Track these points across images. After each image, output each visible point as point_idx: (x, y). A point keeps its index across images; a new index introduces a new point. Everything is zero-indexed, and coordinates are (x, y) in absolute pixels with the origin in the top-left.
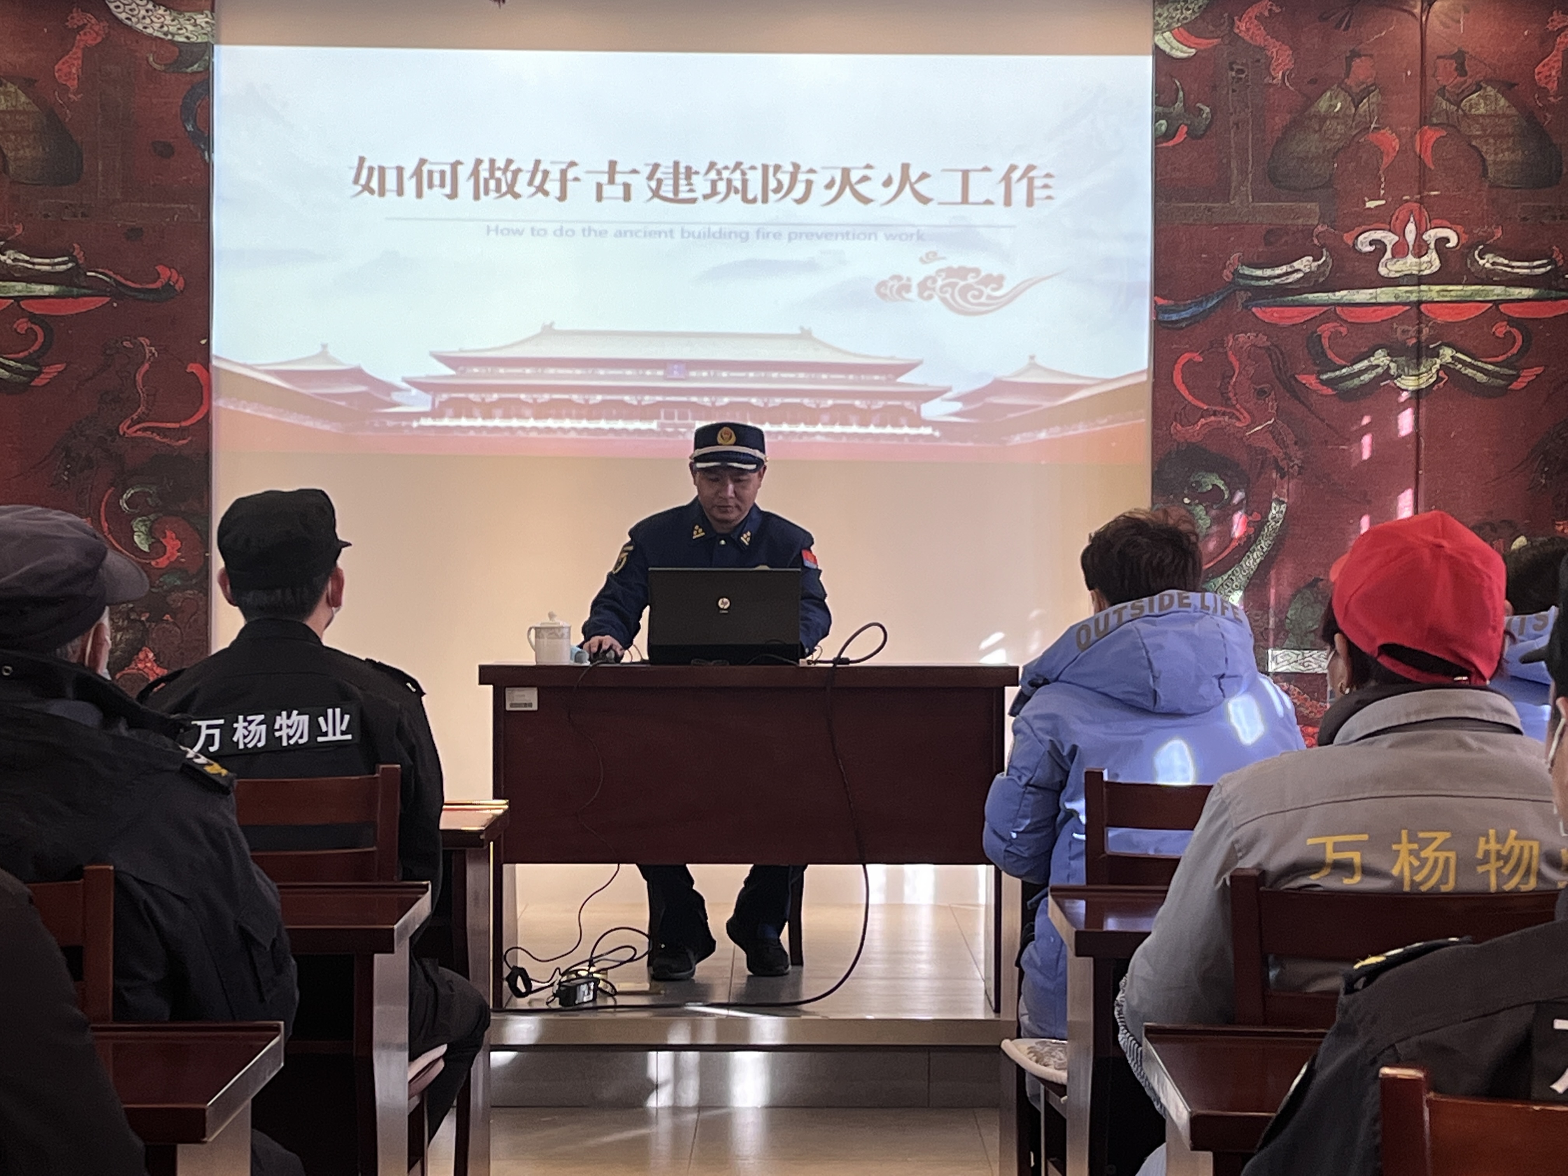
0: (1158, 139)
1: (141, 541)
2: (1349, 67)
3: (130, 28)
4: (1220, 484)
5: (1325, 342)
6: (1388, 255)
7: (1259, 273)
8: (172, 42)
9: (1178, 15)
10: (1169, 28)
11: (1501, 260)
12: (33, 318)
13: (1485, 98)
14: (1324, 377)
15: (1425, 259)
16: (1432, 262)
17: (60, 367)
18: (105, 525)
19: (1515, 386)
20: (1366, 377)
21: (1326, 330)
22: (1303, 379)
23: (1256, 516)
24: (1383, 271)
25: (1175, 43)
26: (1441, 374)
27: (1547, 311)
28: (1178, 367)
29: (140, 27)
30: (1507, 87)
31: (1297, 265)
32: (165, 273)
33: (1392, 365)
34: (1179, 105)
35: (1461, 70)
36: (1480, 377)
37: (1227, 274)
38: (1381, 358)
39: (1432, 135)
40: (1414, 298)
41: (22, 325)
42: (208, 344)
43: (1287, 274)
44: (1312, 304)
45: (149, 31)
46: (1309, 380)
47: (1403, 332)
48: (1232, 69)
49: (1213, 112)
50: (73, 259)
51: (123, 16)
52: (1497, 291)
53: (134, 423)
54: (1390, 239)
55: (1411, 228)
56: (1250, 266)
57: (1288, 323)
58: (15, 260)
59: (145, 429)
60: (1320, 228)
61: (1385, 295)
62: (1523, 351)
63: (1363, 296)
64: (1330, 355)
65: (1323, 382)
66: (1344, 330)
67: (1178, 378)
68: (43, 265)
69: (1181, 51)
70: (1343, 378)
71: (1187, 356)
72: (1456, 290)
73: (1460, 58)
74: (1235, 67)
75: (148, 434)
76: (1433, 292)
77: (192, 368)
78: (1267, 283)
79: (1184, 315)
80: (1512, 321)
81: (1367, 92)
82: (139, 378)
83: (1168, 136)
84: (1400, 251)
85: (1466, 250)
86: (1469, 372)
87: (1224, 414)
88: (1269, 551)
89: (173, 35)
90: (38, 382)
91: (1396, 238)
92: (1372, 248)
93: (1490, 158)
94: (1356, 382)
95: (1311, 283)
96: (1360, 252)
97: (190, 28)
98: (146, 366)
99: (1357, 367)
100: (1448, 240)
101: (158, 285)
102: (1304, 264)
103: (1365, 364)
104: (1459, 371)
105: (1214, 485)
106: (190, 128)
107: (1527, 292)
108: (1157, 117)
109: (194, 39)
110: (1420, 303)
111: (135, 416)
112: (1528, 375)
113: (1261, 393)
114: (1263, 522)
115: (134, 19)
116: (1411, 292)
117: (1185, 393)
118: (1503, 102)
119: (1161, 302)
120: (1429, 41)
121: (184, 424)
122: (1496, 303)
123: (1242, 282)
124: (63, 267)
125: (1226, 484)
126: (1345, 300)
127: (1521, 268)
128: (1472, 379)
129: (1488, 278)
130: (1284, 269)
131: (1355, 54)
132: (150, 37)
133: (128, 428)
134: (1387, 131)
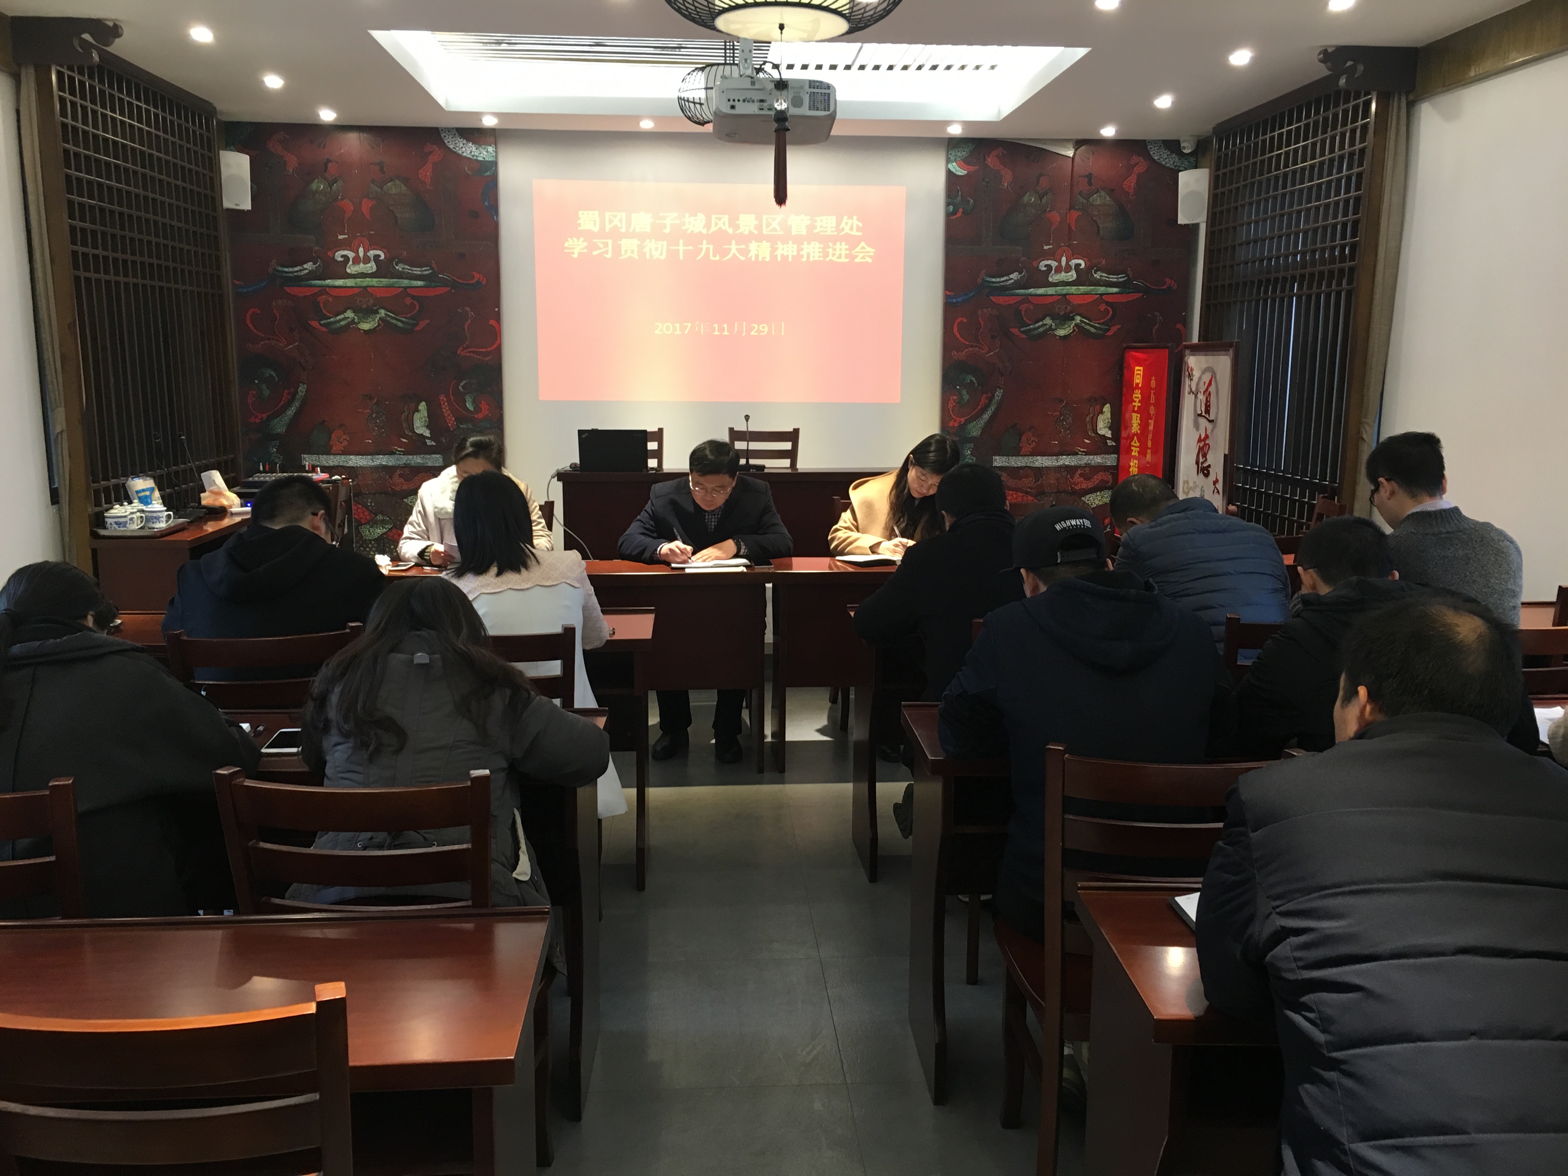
0: (948, 215)
1: (470, 406)
2: (1038, 181)
3: (455, 153)
4: (974, 379)
5: (1023, 313)
6: (1053, 272)
7: (994, 280)
8: (477, 160)
9: (959, 154)
10: (955, 161)
11: (1104, 275)
12: (413, 297)
13: (1100, 196)
14: (1022, 329)
15: (1070, 274)
16: (1072, 275)
17: (428, 321)
18: (452, 398)
19: (1110, 333)
20: (1041, 330)
21: (1023, 307)
22: (1013, 330)
23: (990, 395)
24: (1050, 279)
25: (958, 168)
26: (1075, 328)
27: (1124, 299)
28: (956, 325)
29: (460, 152)
30: (1111, 192)
31: (1011, 276)
32: (477, 276)
33: (1053, 324)
34: (959, 198)
35: (1090, 184)
36: (1093, 330)
37: (979, 281)
38: (1048, 321)
39: (1075, 214)
40: (1064, 292)
41: (408, 301)
42: (499, 310)
43: (1007, 280)
44: (1018, 295)
45: (465, 154)
46: (1015, 331)
47: (1059, 308)
48: (984, 181)
49: (975, 201)
50: (432, 268)
51: (451, 147)
52: (1102, 290)
53: (464, 349)
54: (1054, 264)
55: (1064, 259)
56: (990, 277)
57: (1007, 303)
58: (403, 268)
59: (470, 352)
60: (1023, 259)
61: (1051, 291)
62: (1112, 318)
63: (1041, 291)
64: (1025, 319)
65: (1022, 332)
66: (1032, 307)
67: (955, 330)
68: (417, 271)
69: (960, 172)
70: (1030, 330)
71: (960, 319)
72: (1083, 289)
73: (1089, 176)
74: (986, 180)
75: (472, 354)
76: (1073, 289)
77: (492, 322)
78: (997, 285)
79: (959, 300)
80: (1107, 303)
81: (1045, 194)
82: (466, 327)
83: (954, 213)
84: (1059, 270)
85: (1089, 268)
86: (1087, 327)
87: (976, 347)
88: (995, 411)
89: (477, 157)
90: (417, 329)
91: (1057, 264)
92: (1046, 269)
93: (1101, 226)
94: (1036, 332)
95: (1018, 285)
96: (1040, 270)
97: (485, 153)
98: (469, 322)
99: (1037, 325)
100: (1080, 265)
101: (474, 281)
102: (1015, 276)
103: (1041, 323)
104: (1083, 327)
105: (971, 380)
106: (486, 204)
107: (1115, 290)
108: (948, 204)
109: (487, 159)
110: (1066, 294)
111: (465, 346)
112: (1114, 329)
113: (993, 337)
114: (993, 396)
115: (457, 149)
116: (1063, 290)
117: (958, 336)
118: (1108, 198)
119: (948, 293)
120: (1075, 169)
121: (488, 350)
122: (1101, 295)
123: (986, 284)
124: (427, 272)
125: (976, 379)
126: (1033, 293)
127: (1113, 278)
128: (1088, 331)
129: (1098, 283)
130: (1005, 278)
131: (1041, 175)
132: (466, 157)
133: (462, 351)
134: (1054, 212)
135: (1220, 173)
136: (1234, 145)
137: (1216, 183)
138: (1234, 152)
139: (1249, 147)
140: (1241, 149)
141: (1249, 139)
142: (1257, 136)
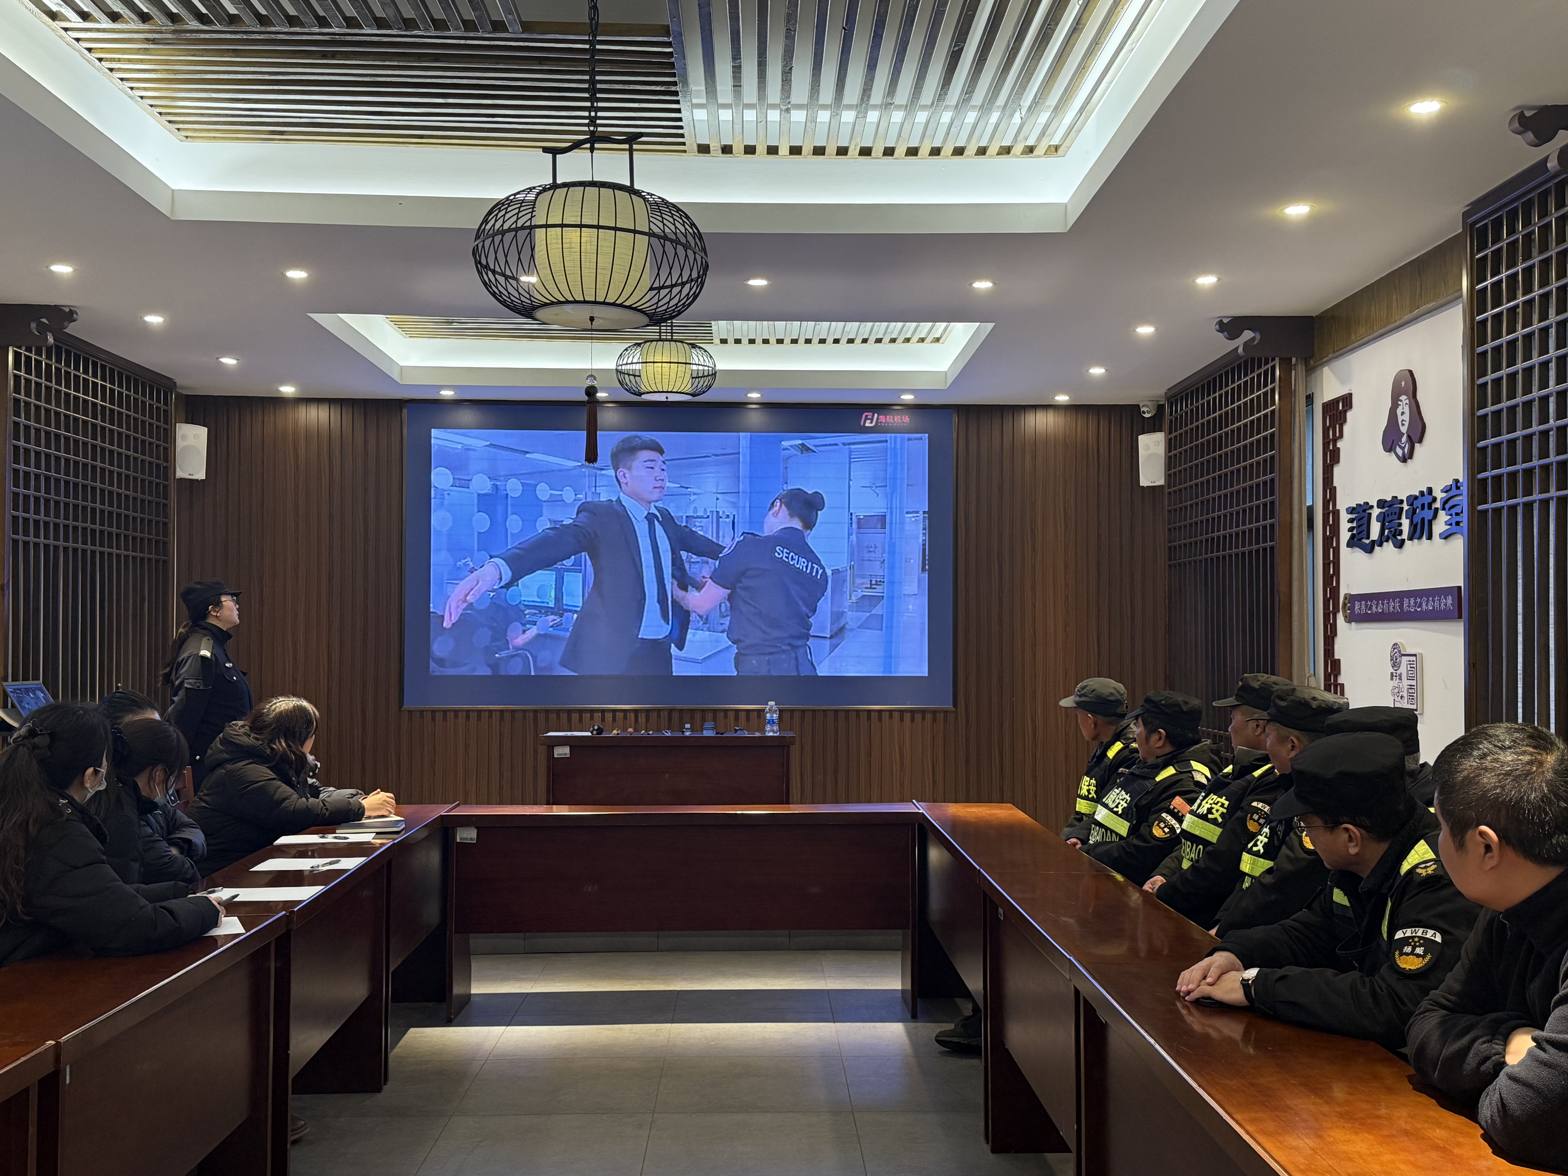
135: (1172, 436)
136: (1181, 409)
137: (1170, 445)
138: (1181, 416)
139: (1192, 411)
140: (1186, 413)
141: (1192, 404)
142: (1197, 401)
